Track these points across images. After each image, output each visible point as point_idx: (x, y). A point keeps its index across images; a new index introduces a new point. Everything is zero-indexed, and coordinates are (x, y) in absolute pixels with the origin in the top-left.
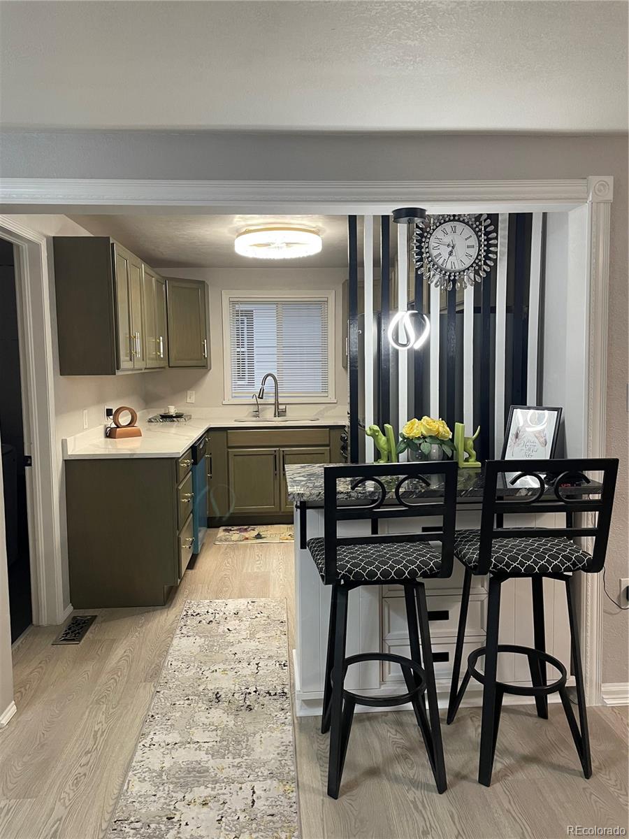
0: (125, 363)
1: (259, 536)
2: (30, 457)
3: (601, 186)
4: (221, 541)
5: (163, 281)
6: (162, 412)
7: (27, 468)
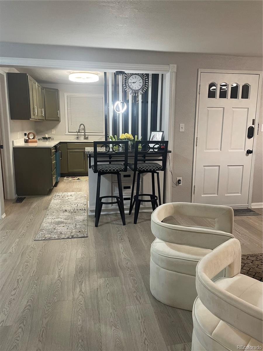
0: (32, 117)
1: (79, 179)
2: (3, 146)
3: (173, 67)
4: (65, 180)
5: (43, 88)
6: (43, 137)
7: (2, 149)
